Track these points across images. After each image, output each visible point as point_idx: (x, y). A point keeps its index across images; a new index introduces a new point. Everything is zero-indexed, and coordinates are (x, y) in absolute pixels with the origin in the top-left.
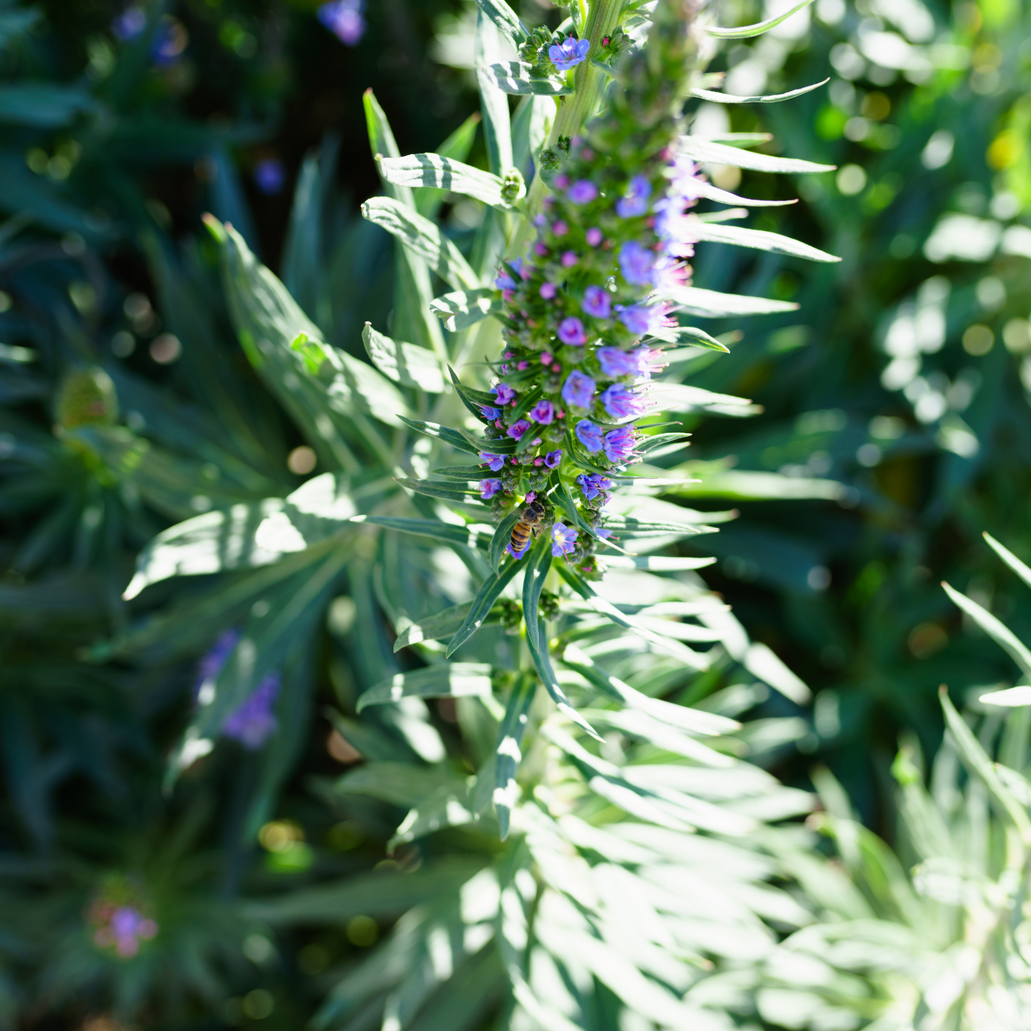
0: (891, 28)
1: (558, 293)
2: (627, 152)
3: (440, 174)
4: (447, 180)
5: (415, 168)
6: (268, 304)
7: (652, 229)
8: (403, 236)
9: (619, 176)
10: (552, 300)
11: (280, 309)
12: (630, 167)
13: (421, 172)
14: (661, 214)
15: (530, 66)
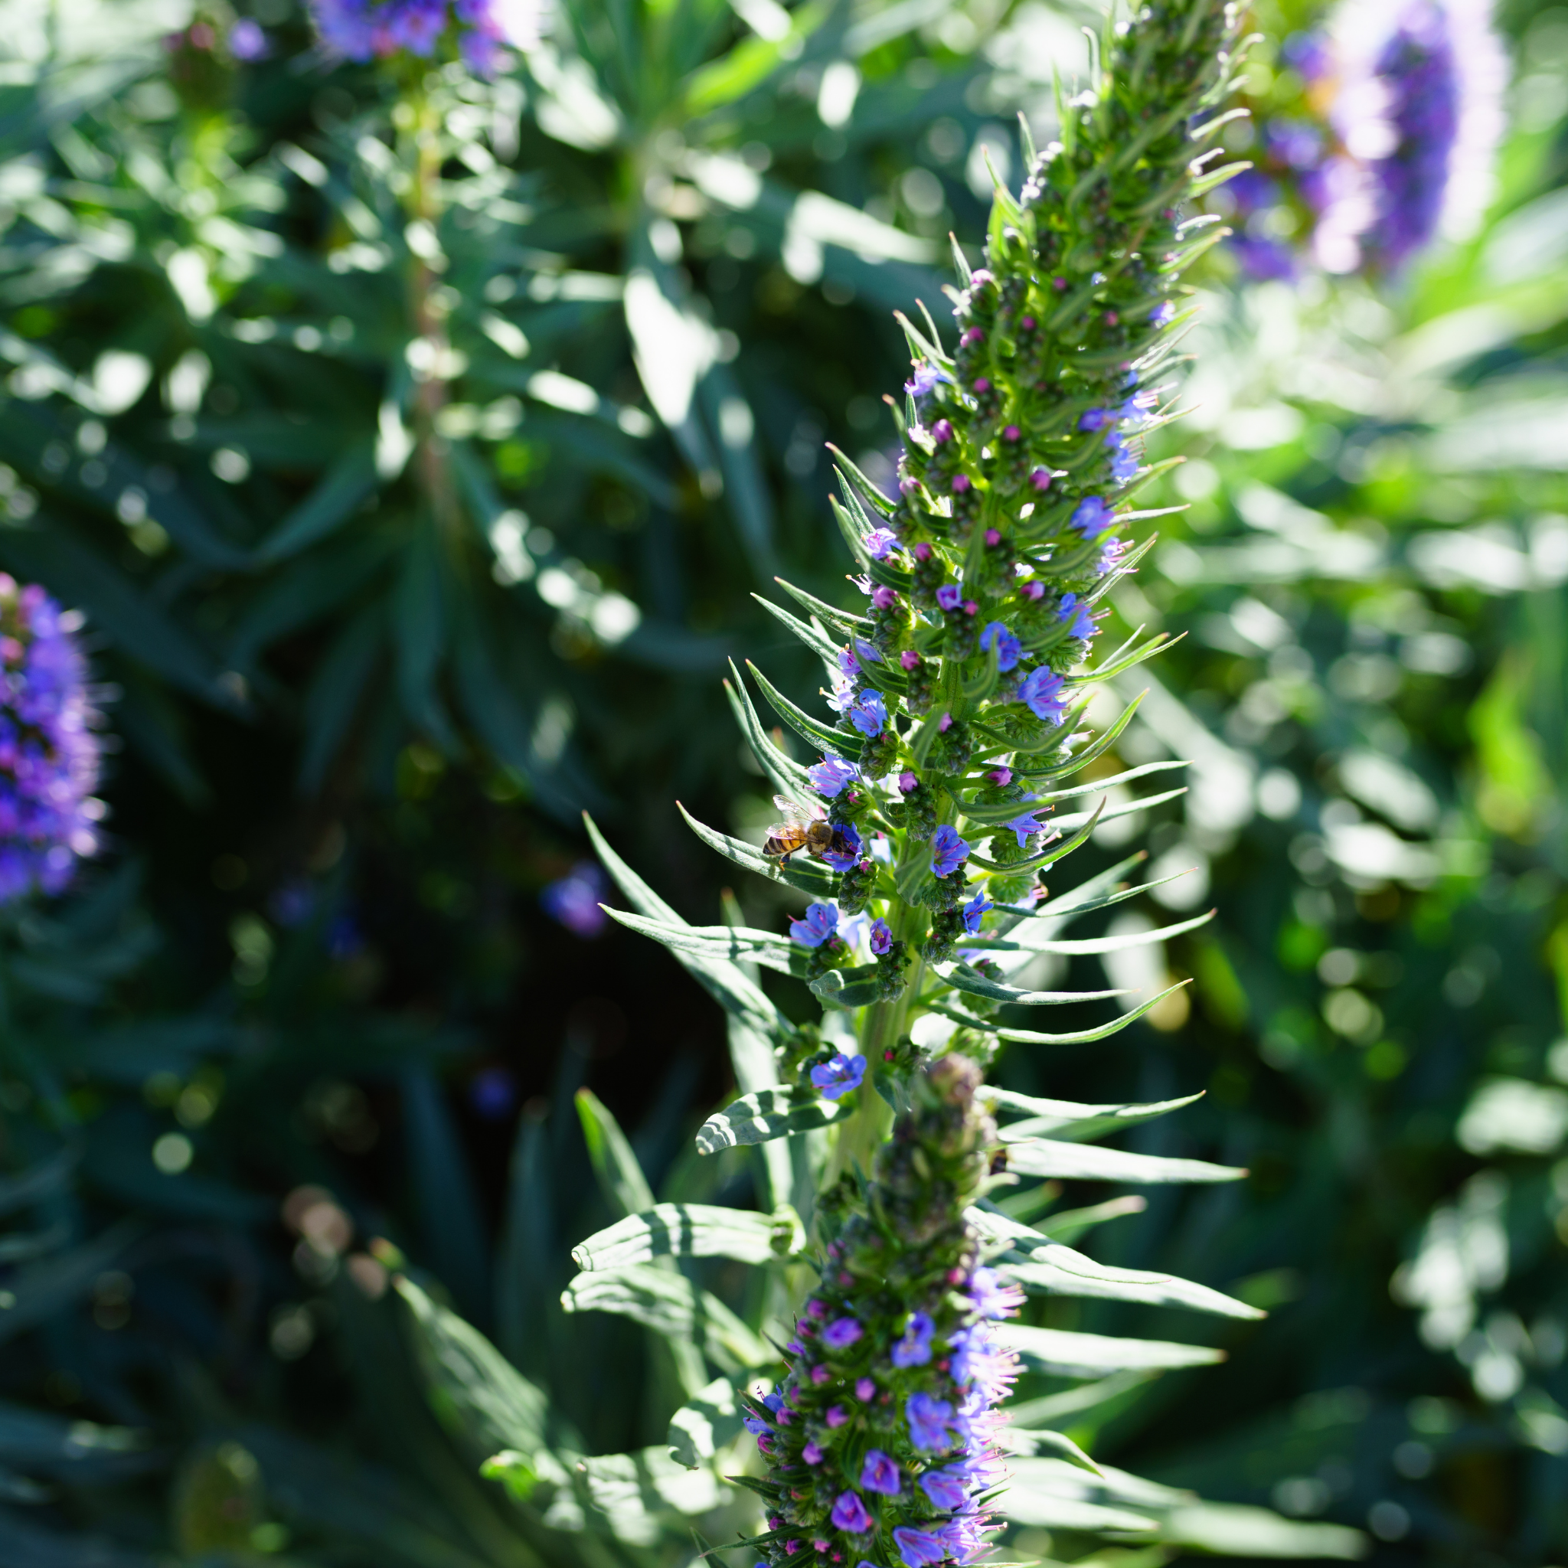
0: (1372, 815)
1: (827, 1455)
2: (899, 1280)
3: (675, 1235)
4: (687, 1240)
5: (638, 1235)
6: (462, 1369)
7: (946, 1374)
8: (635, 1310)
9: (894, 1306)
10: (819, 1466)
11: (482, 1375)
12: (906, 1297)
13: (648, 1239)
14: (956, 1350)
15: (788, 1088)
